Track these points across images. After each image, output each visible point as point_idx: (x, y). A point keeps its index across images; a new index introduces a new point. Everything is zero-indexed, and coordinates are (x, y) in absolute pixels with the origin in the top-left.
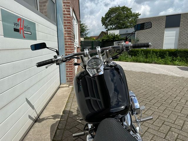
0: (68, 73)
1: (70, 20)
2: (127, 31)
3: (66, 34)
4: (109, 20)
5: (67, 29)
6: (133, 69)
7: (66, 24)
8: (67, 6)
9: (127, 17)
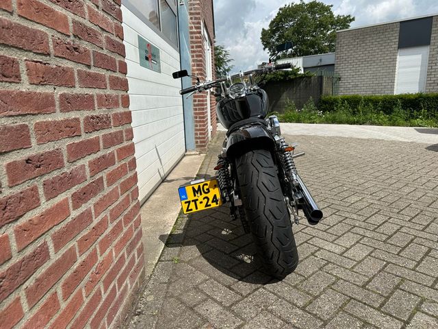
0: (198, 132)
1: (200, 42)
2: (321, 60)
3: (194, 66)
4: (279, 36)
5: (195, 58)
6: (320, 134)
7: (195, 49)
8: (196, 18)
9: (322, 25)
